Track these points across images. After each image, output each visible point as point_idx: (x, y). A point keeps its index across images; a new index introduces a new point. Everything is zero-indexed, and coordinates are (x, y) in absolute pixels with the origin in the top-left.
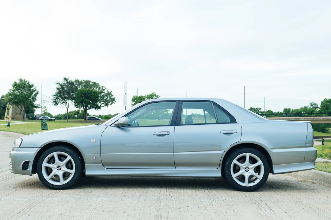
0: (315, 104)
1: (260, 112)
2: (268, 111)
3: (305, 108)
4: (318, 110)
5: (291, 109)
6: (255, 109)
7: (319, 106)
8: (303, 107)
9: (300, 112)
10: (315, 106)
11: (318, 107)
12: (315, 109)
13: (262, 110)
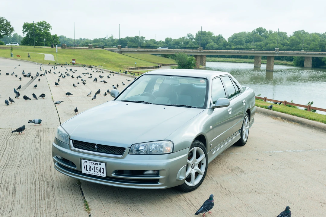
0: (192, 36)
1: (144, 41)
2: (151, 40)
3: (183, 38)
4: (193, 40)
5: (172, 39)
6: (139, 38)
7: (195, 37)
8: (181, 37)
9: (178, 42)
10: (191, 37)
11: (193, 38)
12: (192, 39)
13: (145, 39)
